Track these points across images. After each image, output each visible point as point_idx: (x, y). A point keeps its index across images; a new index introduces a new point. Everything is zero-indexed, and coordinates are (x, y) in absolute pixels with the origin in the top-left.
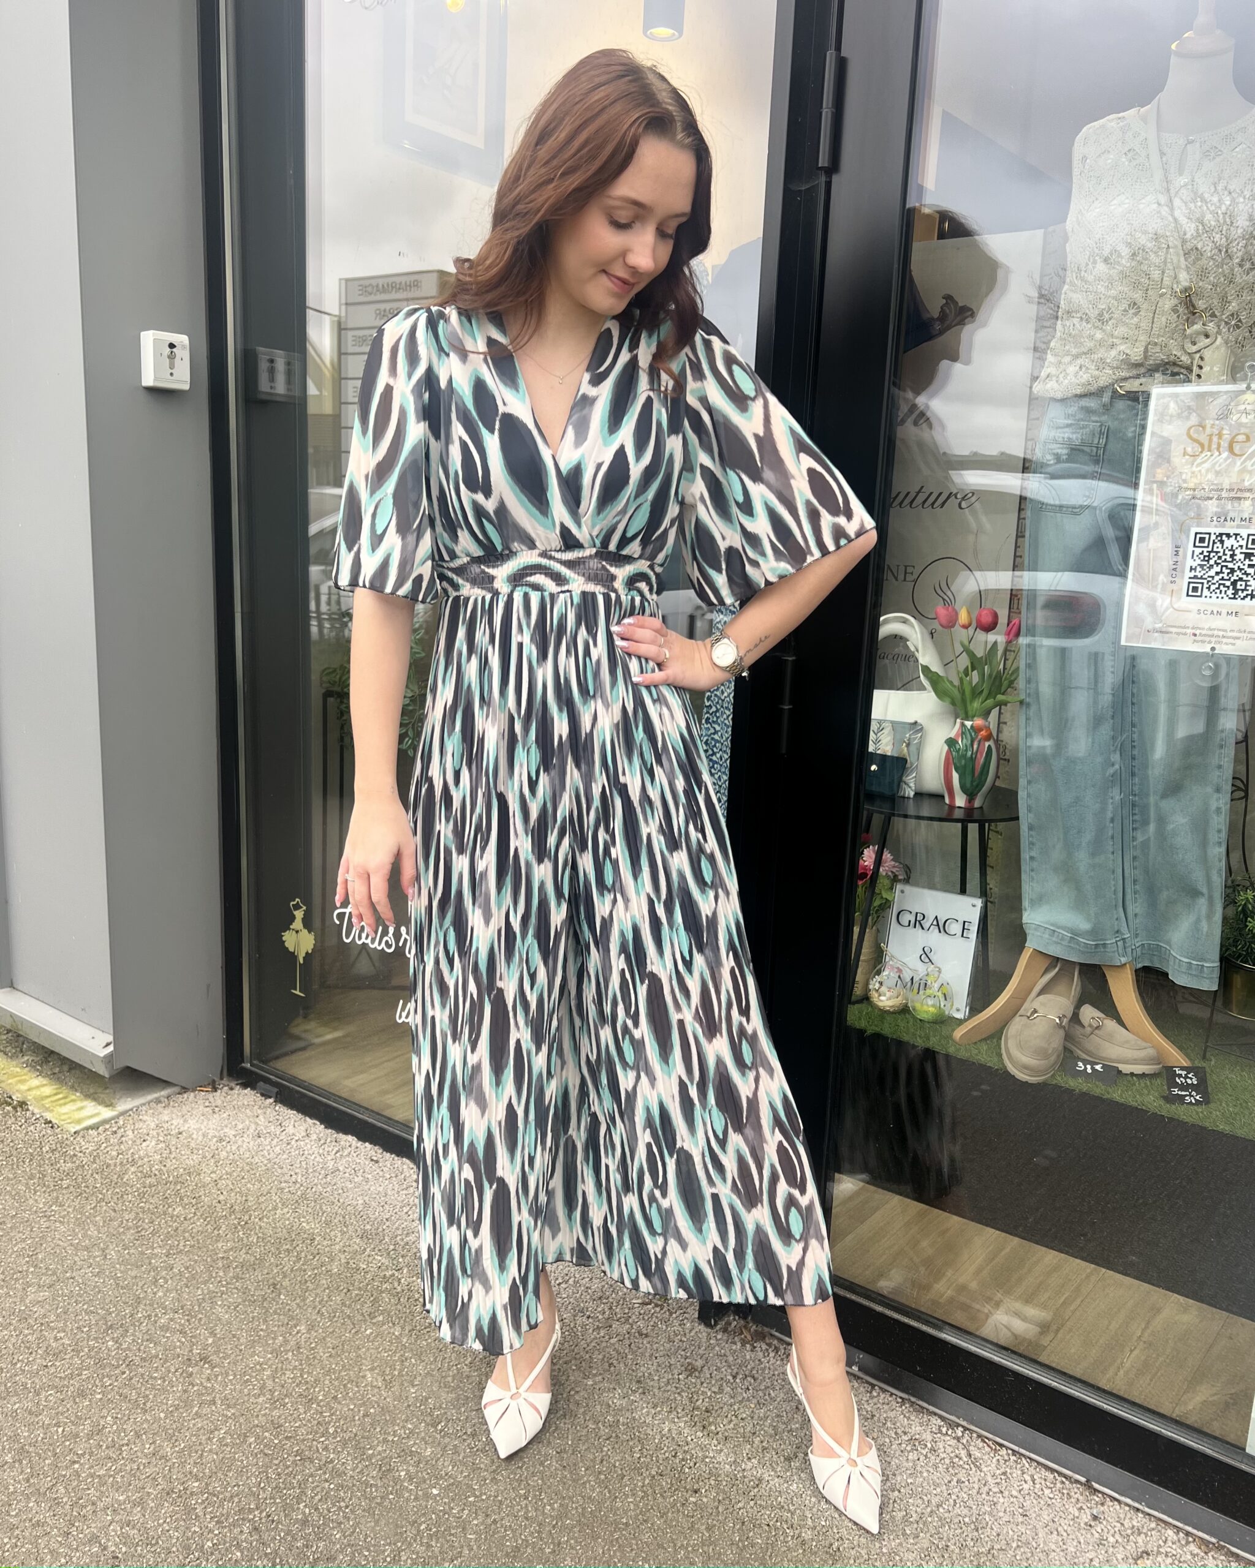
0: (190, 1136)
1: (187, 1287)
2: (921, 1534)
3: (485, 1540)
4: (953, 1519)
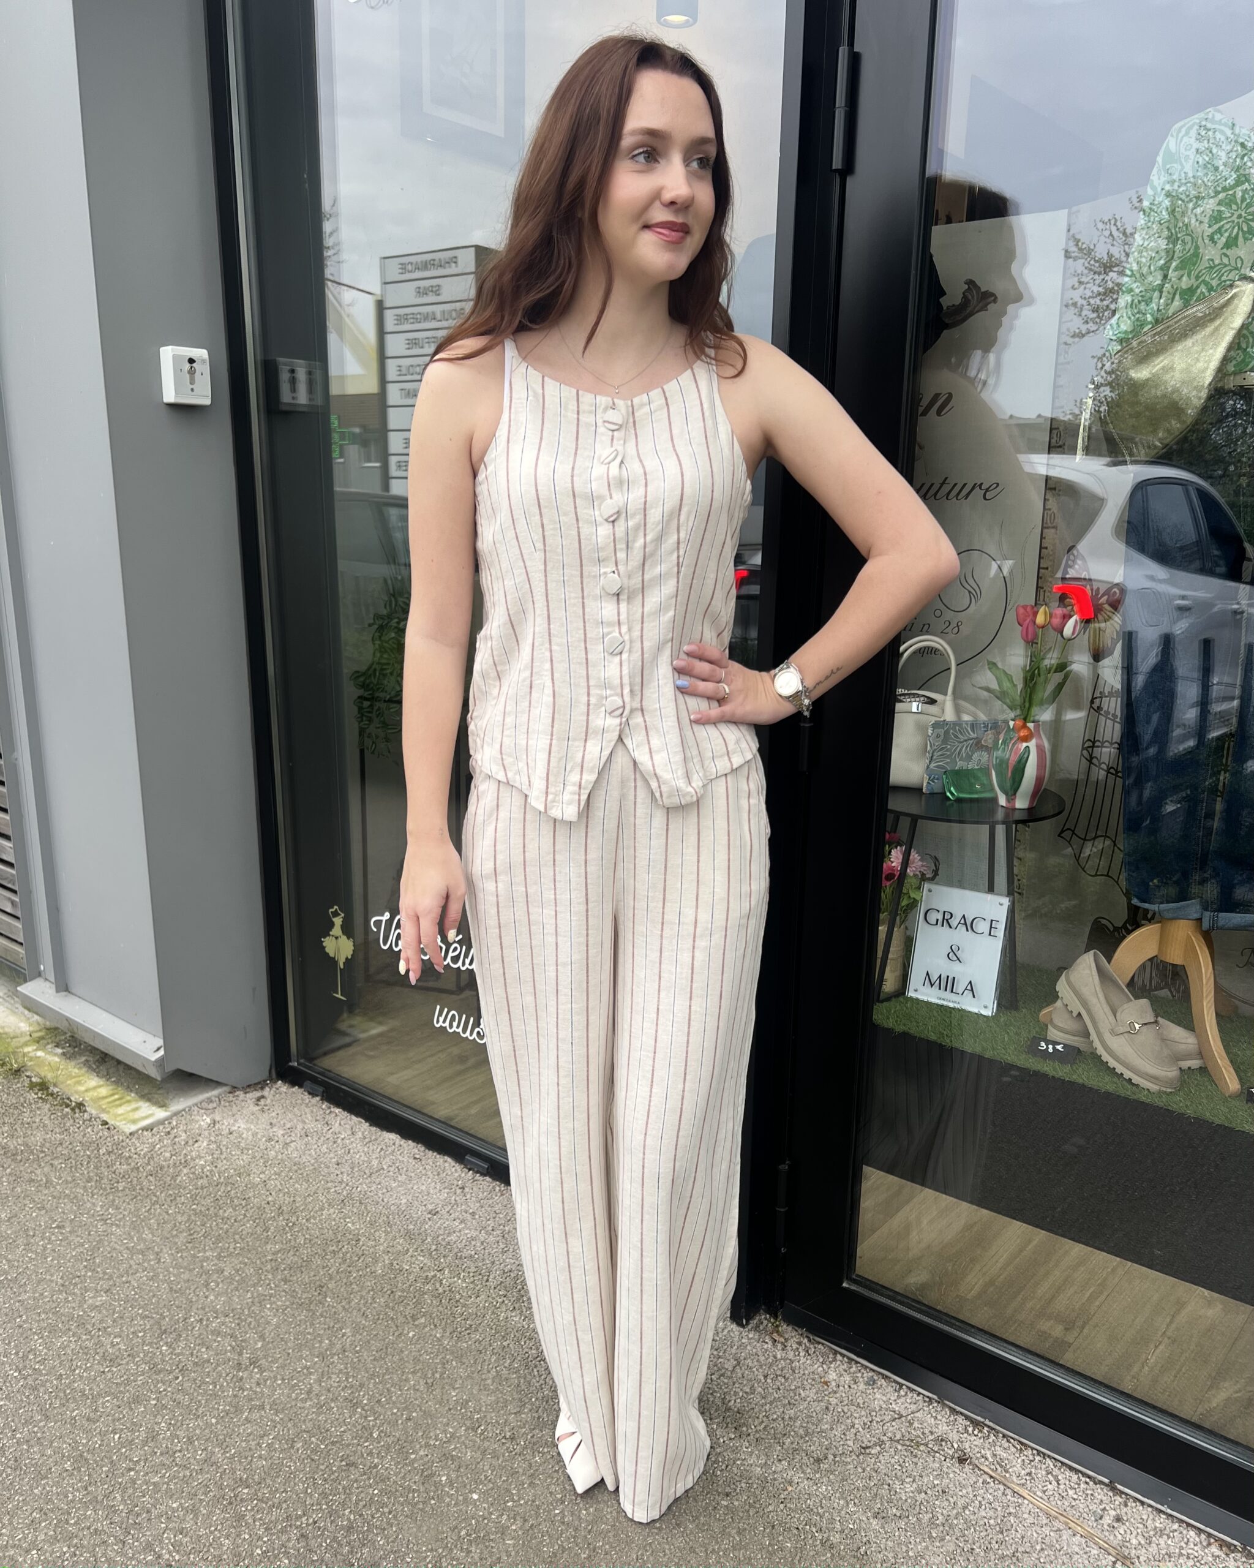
0: (240, 1136)
1: (237, 1289)
2: (947, 1537)
3: (523, 1546)
4: (979, 1521)
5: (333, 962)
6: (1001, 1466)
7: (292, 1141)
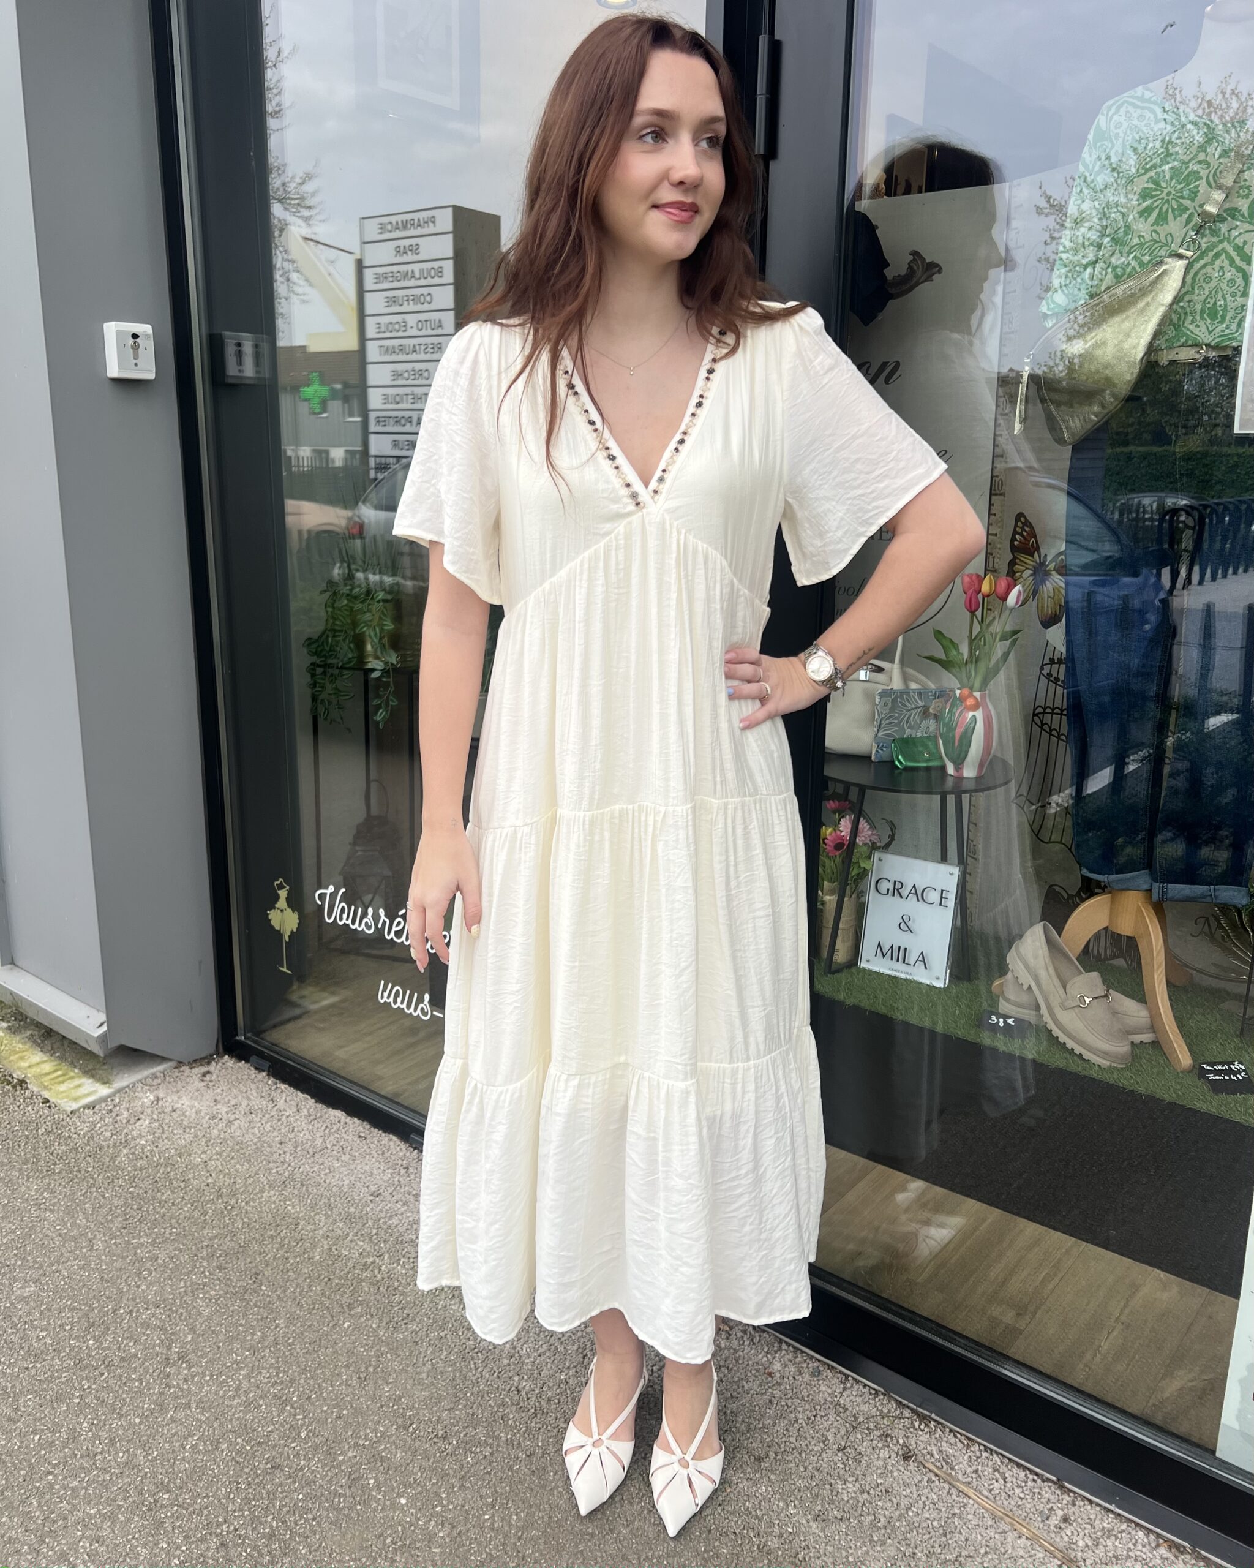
0: (183, 1114)
4: (922, 1523)
5: (279, 934)
6: (947, 1463)
7: (236, 1119)
